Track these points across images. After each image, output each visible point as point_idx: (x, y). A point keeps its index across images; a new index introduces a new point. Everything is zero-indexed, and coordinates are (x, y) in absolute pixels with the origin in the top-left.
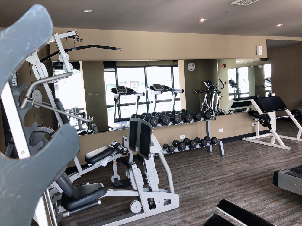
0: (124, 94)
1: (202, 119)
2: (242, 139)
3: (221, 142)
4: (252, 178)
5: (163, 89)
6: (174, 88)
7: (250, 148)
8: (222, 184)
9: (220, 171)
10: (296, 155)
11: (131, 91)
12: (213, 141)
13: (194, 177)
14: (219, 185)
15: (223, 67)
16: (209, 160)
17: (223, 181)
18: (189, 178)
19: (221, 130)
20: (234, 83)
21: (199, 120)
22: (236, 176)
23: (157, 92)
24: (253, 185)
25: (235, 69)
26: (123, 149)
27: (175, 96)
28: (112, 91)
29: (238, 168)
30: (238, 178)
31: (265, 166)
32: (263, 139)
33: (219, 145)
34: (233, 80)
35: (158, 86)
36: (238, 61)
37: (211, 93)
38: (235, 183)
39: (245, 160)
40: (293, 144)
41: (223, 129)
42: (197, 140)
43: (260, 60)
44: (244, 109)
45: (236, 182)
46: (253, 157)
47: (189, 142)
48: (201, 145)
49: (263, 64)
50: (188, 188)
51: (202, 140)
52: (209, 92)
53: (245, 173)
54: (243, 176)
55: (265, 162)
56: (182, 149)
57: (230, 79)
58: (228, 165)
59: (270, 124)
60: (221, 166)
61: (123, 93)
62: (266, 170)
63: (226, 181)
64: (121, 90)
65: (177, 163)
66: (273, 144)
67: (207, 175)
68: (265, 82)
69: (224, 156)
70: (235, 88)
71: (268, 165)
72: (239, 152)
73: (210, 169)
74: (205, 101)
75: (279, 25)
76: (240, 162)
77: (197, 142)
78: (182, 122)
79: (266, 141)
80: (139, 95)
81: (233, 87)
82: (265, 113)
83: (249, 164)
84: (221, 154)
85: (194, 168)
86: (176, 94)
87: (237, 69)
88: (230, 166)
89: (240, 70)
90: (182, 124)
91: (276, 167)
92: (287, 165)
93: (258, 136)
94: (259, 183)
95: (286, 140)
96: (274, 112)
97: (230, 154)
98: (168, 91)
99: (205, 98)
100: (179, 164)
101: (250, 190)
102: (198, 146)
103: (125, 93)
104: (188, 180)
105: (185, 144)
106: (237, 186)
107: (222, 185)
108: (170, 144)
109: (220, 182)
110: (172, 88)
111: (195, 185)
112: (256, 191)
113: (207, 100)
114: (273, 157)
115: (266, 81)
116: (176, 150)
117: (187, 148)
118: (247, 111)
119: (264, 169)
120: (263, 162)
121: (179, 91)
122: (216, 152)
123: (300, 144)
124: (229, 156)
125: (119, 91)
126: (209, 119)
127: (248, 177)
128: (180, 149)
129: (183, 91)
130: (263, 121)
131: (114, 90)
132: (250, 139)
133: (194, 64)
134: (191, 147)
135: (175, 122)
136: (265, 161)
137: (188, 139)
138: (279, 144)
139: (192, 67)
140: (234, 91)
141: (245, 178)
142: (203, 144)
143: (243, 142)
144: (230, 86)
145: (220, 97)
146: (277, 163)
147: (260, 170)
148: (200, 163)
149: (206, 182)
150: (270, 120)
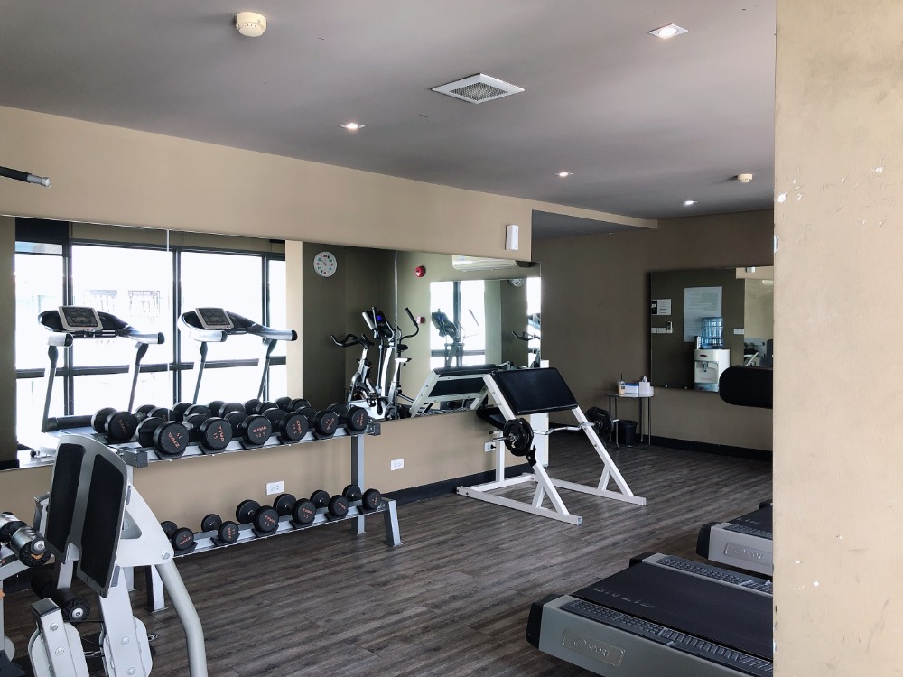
0: (90, 335)
1: (340, 432)
2: (455, 491)
3: (392, 505)
4: (474, 620)
5: (231, 326)
6: (268, 326)
7: (475, 520)
8: (380, 649)
9: (380, 600)
10: (594, 540)
11: (113, 326)
12: (368, 501)
13: (292, 627)
14: (372, 651)
15: (418, 274)
16: (350, 565)
17: (385, 638)
18: (276, 632)
19: (397, 465)
20: (446, 320)
21: (330, 434)
22: (427, 616)
23: (209, 335)
24: (472, 648)
25: (451, 284)
26: (30, 544)
27: (270, 350)
28: (44, 323)
29: (436, 587)
30: (431, 622)
31: (511, 579)
32: (513, 491)
33: (387, 513)
34: (444, 315)
35: (213, 315)
36: (459, 262)
37: (380, 347)
38: (421, 643)
39: (456, 561)
40: (588, 507)
41: (402, 461)
42: (319, 500)
43: (515, 263)
44: (466, 400)
45: (425, 638)
46: (481, 549)
47: (291, 507)
48: (331, 515)
49: (523, 277)
50: (267, 669)
51: (336, 497)
52: (373, 344)
53: (453, 605)
54: (448, 616)
55: (513, 566)
56: (264, 532)
57: (436, 311)
58: (408, 580)
59: (532, 448)
60: (385, 584)
61: (85, 329)
62: (513, 592)
63: (393, 635)
64: (79, 319)
65: (246, 579)
66: (537, 506)
67: (336, 618)
68: (527, 323)
69: (398, 547)
70: (448, 336)
71: (521, 575)
72: (443, 534)
73: (350, 596)
74: (360, 371)
75: (564, 174)
76: (445, 566)
77: (318, 506)
78: (272, 441)
79: (520, 497)
80: (145, 341)
81: (442, 334)
82: (519, 417)
83: (469, 573)
84: (389, 540)
85: (299, 592)
86: (272, 344)
87: (456, 285)
88: (414, 581)
89: (465, 286)
90: (272, 449)
91: (542, 581)
92: (570, 572)
93: (501, 482)
94: (489, 637)
95: (573, 494)
96: (546, 414)
97: (419, 541)
98: (248, 335)
99: (362, 363)
100: (251, 581)
101: (461, 664)
102: (319, 519)
103: (94, 330)
104: (273, 639)
105: (276, 515)
106: (428, 650)
107: (382, 652)
108: (227, 515)
109: (377, 641)
110: (260, 323)
111: (293, 659)
112: (478, 666)
113: (366, 368)
114: (535, 548)
115: (530, 321)
116: (245, 535)
117: (284, 527)
118: (474, 406)
119: (509, 589)
120: (508, 565)
121: (281, 337)
122: (376, 534)
123: (605, 505)
124: (412, 547)
125: (72, 323)
126: (361, 430)
127: (462, 618)
128: (258, 530)
129: (294, 337)
130: (514, 438)
131: (50, 319)
132: (478, 490)
133: (332, 257)
134: (296, 522)
135: (247, 442)
136: (514, 563)
137: (291, 497)
138: (552, 508)
139: (326, 266)
140: (446, 345)
141: (453, 621)
142: (336, 511)
143: (458, 501)
144: (433, 330)
145: (404, 360)
146: (545, 567)
147: (497, 594)
148: (320, 577)
149: (331, 645)
150: (531, 438)
